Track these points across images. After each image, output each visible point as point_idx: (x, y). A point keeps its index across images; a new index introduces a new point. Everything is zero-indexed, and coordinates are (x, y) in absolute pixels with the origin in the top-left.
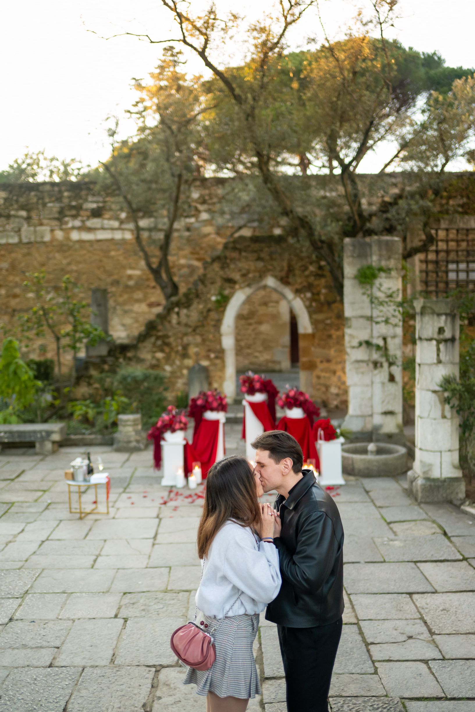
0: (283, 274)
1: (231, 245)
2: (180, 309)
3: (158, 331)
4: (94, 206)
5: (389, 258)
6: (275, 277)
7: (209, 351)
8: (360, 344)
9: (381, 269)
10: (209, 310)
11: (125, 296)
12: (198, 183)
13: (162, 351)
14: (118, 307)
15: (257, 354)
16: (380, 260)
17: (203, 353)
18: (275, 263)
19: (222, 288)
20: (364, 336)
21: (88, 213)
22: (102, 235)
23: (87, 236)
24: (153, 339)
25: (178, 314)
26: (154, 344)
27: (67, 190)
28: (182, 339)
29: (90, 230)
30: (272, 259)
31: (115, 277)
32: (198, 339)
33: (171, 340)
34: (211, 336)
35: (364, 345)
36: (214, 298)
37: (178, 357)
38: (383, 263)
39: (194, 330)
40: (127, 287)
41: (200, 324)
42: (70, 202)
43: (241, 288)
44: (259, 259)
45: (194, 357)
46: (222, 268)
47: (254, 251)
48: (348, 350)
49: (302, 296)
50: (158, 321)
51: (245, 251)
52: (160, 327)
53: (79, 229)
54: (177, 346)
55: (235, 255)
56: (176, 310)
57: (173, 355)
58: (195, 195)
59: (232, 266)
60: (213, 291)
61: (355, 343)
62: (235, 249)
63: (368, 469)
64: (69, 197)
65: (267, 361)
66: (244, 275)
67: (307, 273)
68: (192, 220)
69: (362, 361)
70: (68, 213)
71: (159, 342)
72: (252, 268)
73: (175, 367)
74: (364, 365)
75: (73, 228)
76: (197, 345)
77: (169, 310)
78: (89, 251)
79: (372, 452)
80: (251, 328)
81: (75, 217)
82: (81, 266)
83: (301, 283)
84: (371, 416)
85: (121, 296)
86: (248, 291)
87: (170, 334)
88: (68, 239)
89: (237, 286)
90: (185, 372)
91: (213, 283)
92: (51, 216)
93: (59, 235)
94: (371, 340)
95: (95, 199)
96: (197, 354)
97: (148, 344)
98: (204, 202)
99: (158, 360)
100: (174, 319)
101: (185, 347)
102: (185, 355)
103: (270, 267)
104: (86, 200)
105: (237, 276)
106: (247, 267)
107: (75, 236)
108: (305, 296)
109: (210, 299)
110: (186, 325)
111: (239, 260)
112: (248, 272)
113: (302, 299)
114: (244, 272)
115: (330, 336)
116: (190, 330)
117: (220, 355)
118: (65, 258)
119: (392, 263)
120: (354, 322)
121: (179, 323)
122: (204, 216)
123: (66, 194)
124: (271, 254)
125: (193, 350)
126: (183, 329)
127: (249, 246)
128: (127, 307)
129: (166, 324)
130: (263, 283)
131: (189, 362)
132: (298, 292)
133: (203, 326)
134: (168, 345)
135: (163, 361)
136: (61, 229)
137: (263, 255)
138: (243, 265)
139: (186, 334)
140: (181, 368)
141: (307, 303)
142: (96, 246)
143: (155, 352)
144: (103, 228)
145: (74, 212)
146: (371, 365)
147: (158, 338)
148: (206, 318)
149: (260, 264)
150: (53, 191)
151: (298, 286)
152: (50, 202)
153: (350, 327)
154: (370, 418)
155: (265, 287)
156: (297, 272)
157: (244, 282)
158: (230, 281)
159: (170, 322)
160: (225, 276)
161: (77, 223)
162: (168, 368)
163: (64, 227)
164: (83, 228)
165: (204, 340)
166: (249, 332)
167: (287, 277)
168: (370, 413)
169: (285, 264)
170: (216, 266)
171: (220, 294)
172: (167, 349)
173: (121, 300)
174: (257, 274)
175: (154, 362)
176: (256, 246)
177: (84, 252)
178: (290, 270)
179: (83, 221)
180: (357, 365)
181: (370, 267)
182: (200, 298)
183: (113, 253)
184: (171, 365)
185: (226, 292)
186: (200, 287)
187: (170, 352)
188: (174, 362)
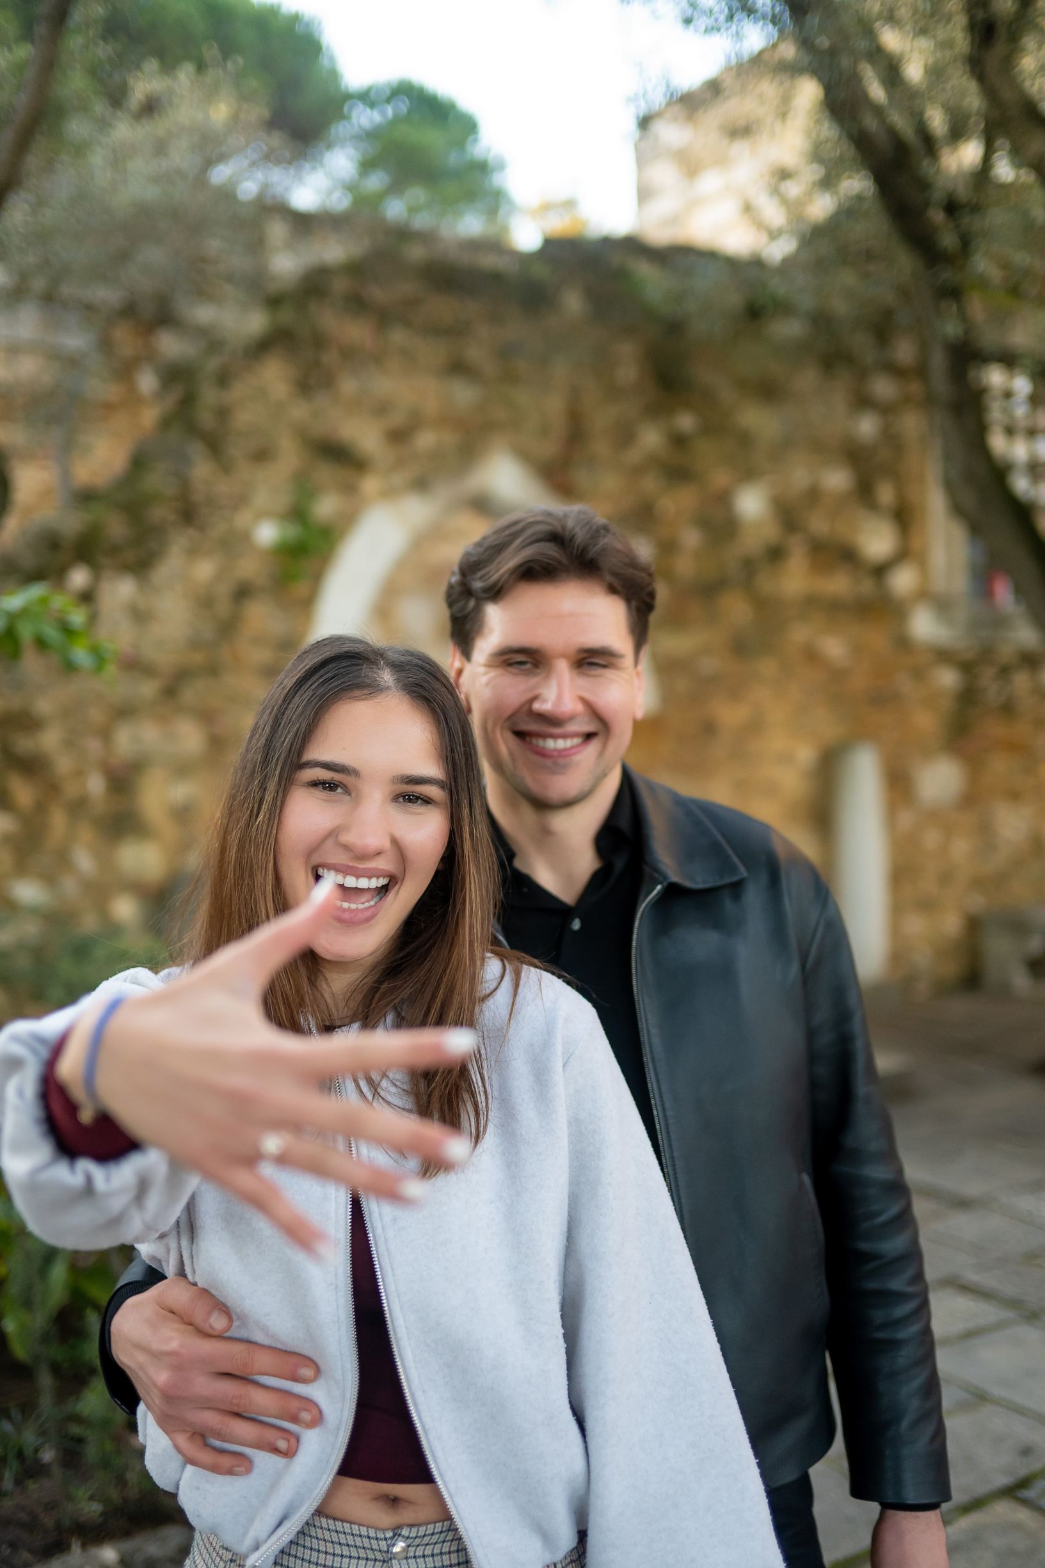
0: (549, 448)
1: (340, 285)
10: (243, 593)
19: (304, 485)
28: (105, 734)
30: (510, 377)
33: (50, 740)
36: (266, 533)
37: (87, 834)
39: (170, 692)
41: (198, 658)
43: (389, 494)
44: (458, 368)
46: (303, 388)
51: (402, 323)
54: (79, 774)
57: (58, 820)
59: (348, 385)
60: (262, 497)
62: (357, 304)
66: (399, 436)
67: (634, 455)
72: (432, 406)
73: (70, 886)
76: (182, 769)
86: (415, 511)
87: (44, 706)
89: (370, 484)
91: (260, 457)
101: (123, 780)
102: (121, 823)
103: (502, 412)
105: (366, 437)
106: (408, 400)
109: (248, 534)
111: (378, 359)
112: (418, 422)
114: (397, 419)
115: (709, 728)
116: (148, 689)
124: (505, 353)
125: (159, 794)
126: (116, 686)
127: (417, 302)
130: (477, 480)
131: (144, 858)
133: (213, 670)
134: (29, 767)
137: (476, 353)
138: (393, 386)
139: (124, 712)
140: (100, 891)
148: (228, 628)
149: (464, 394)
155: (483, 499)
156: (601, 447)
157: (397, 466)
158: (338, 456)
160: (316, 430)
162: (28, 893)
167: (566, 461)
169: (555, 405)
171: (298, 514)
174: (451, 438)
176: (442, 308)
178: (576, 434)
182: (201, 528)
184: (49, 879)
185: (326, 507)
186: (201, 471)
187: (41, 808)
188: (63, 859)
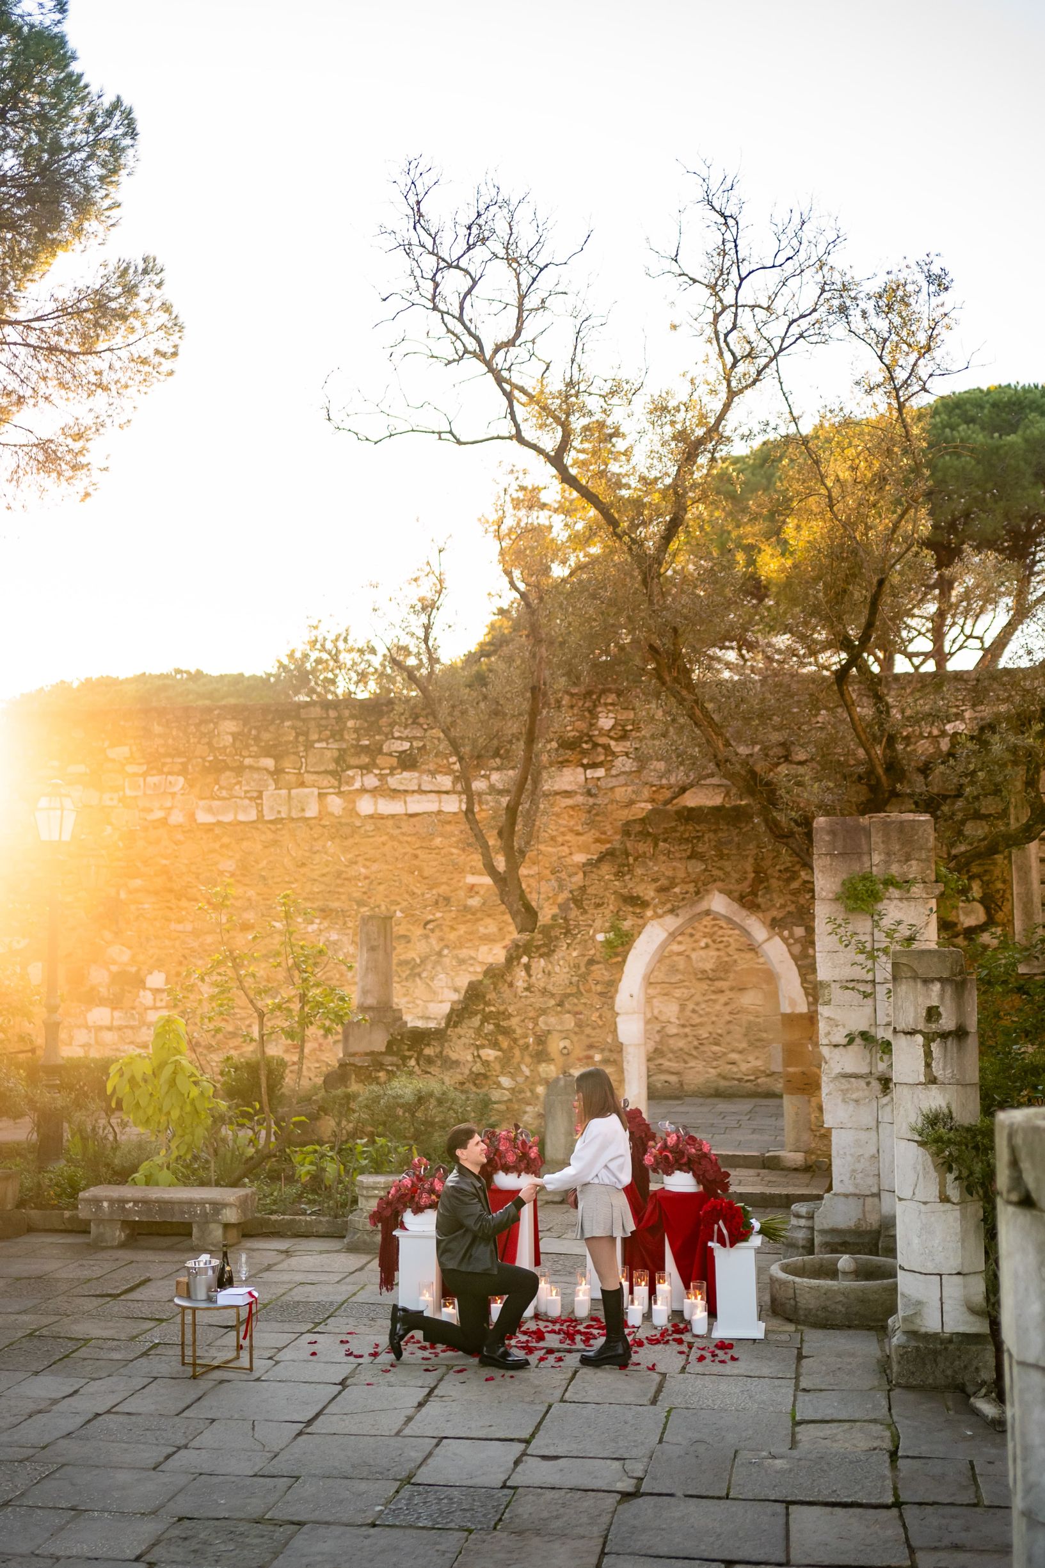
0: (745, 887)
1: (638, 828)
2: (530, 957)
3: (488, 1004)
4: (406, 745)
5: (908, 859)
6: (729, 893)
7: (591, 1047)
8: (851, 1040)
9: (889, 882)
10: (591, 962)
11: (462, 929)
12: (611, 698)
13: (495, 1045)
14: (446, 952)
15: (734, 1056)
16: (887, 863)
17: (579, 1052)
18: (728, 867)
19: (618, 916)
20: (858, 1021)
21: (394, 762)
22: (416, 805)
23: (388, 807)
24: (476, 1021)
25: (527, 967)
26: (478, 1031)
27: (353, 717)
28: (535, 1020)
29: (395, 793)
30: (721, 856)
31: (443, 890)
32: (569, 1022)
33: (514, 1022)
34: (594, 1017)
35: (858, 1040)
36: (600, 937)
37: (528, 1060)
38: (895, 869)
39: (560, 1004)
40: (466, 909)
41: (574, 990)
42: (358, 740)
43: (657, 916)
44: (694, 855)
45: (560, 1060)
46: (619, 875)
47: (682, 840)
48: (825, 1051)
49: (786, 933)
50: (487, 982)
51: (665, 841)
52: (492, 996)
53: (374, 792)
54: (526, 1036)
55: (642, 847)
56: (525, 960)
57: (517, 1052)
58: (606, 722)
59: (639, 871)
60: (598, 923)
61: (839, 1037)
62: (644, 835)
63: (825, 1308)
64: (356, 730)
65: (758, 1073)
66: (662, 890)
67: (795, 885)
68: (601, 772)
69: (856, 1076)
70: (354, 761)
71: (489, 1028)
72: (681, 874)
73: (520, 1079)
74: (862, 1083)
75: (363, 790)
76: (565, 1034)
77: (511, 960)
78: (392, 838)
79: (845, 1273)
80: (723, 999)
81: (365, 768)
82: (375, 867)
83: (783, 906)
84: (878, 1195)
85: (452, 928)
86: (672, 922)
87: (512, 1009)
88: (353, 812)
89: (649, 913)
90: (540, 1090)
91: (598, 905)
92: (322, 769)
93: (335, 804)
94: (873, 1031)
95: (406, 732)
96: (566, 1053)
97: (467, 1030)
98: (624, 737)
99: (486, 1063)
100: (520, 978)
101: (541, 1039)
102: (541, 1056)
103: (716, 872)
104: (390, 736)
105: (648, 892)
106: (670, 873)
107: (366, 806)
108: (792, 935)
109: (593, 938)
110: (544, 992)
111: (653, 857)
112: (673, 884)
113: (784, 940)
114: (663, 882)
116: (552, 1002)
117: (615, 1056)
118: (346, 850)
119: (914, 869)
120: (836, 993)
121: (527, 989)
122: (623, 764)
123: (350, 724)
124: (719, 846)
125: (556, 1045)
126: (538, 1001)
127: (673, 829)
128: (464, 953)
129: (504, 988)
130: (704, 906)
131: (549, 1070)
132: (775, 925)
133: (579, 994)
134: (507, 1032)
135: (497, 1067)
136: (339, 794)
137: (701, 848)
138: (661, 868)
139: (543, 1012)
140: (532, 1082)
141: (797, 949)
142: (406, 827)
143: (478, 1048)
144: (421, 791)
145: (365, 759)
146: (876, 1086)
147: (486, 1019)
148: (584, 977)
149: (697, 867)
150: (328, 717)
151: (774, 913)
152: (319, 740)
153: (828, 1003)
154: (876, 1200)
155: (708, 913)
156: (775, 883)
157: (664, 904)
158: (635, 902)
159: (511, 985)
160: (625, 891)
161: (371, 781)
162: (505, 1081)
163: (344, 788)
164: (382, 791)
165: (579, 1024)
166: (718, 1007)
167: (754, 893)
168: (875, 1190)
169: (749, 866)
170: (607, 871)
171: (613, 928)
172: (505, 1043)
173: (452, 936)
174: (691, 888)
175: (478, 1068)
176: (689, 830)
177: (385, 838)
178: (760, 878)
179: (382, 778)
180: (845, 1084)
181: (867, 878)
182: (574, 936)
183: (438, 841)
184: (513, 1076)
185: (626, 925)
186: (574, 913)
187: (511, 1048)
188: (518, 1068)
